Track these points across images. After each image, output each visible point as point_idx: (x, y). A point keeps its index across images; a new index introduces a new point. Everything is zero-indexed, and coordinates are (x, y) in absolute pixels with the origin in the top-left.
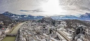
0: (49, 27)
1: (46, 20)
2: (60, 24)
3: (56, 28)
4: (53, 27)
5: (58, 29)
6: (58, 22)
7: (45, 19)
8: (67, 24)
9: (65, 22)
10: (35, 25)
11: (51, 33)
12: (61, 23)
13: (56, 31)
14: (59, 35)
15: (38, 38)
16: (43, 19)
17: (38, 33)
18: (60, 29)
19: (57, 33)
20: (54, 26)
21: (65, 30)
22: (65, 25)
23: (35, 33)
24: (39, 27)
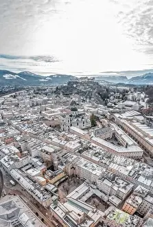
0: (87, 108)
1: (81, 88)
2: (126, 99)
3: (112, 113)
4: (101, 109)
5: (117, 115)
6: (117, 94)
7: (76, 83)
8: (148, 102)
9: (143, 95)
10: (45, 102)
11: (94, 125)
12: (130, 97)
13: (112, 120)
14: (120, 132)
15: (55, 140)
16: (69, 83)
17: (56, 127)
18: (124, 116)
19: (115, 127)
20: (106, 104)
21: (141, 118)
22: (143, 104)
23: (45, 126)
24: (58, 110)
